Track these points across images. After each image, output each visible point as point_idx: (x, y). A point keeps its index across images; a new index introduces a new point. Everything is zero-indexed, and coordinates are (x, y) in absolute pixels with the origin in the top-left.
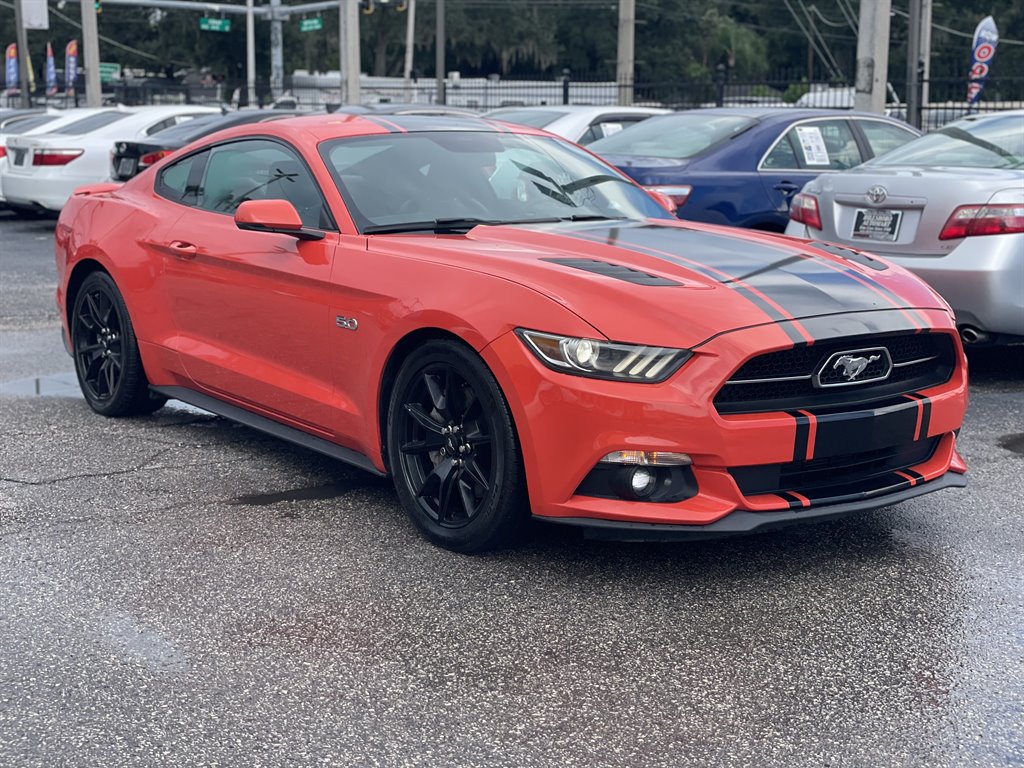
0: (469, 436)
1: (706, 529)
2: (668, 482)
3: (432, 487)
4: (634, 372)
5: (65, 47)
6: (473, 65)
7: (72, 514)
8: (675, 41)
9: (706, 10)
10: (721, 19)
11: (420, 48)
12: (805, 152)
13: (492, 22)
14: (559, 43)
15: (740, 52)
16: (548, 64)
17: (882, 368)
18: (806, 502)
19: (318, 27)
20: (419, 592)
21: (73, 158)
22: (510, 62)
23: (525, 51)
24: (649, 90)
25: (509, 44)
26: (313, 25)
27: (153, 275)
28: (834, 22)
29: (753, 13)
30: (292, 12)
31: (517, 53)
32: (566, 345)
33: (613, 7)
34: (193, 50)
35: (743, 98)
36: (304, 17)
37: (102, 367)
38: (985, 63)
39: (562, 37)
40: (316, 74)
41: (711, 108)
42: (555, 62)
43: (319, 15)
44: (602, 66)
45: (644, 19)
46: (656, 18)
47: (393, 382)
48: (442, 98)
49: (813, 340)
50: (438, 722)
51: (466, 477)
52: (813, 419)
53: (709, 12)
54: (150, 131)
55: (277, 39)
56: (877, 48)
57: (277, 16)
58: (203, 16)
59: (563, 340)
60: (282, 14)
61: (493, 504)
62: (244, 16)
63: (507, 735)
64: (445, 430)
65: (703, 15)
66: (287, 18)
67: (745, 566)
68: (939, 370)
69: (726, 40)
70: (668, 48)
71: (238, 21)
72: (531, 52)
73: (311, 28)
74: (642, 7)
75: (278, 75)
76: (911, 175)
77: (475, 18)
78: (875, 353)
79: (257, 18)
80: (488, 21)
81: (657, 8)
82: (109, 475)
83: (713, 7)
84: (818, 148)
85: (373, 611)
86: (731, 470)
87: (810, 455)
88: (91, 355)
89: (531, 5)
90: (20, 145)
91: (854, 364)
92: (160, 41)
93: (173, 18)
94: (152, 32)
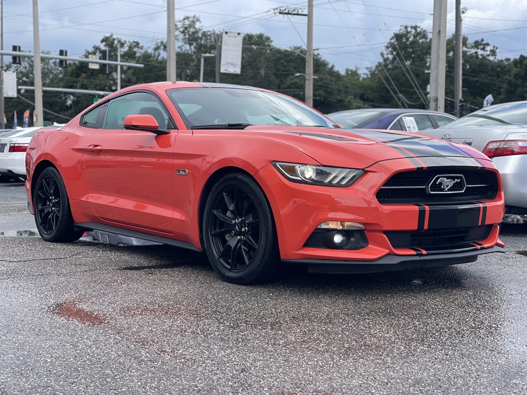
0: (247, 222)
1: (373, 263)
2: (352, 239)
3: (227, 253)
4: (335, 182)
5: (23, 114)
7: (36, 272)
10: (355, 101)
12: (407, 129)
17: (461, 187)
18: (424, 252)
20: (222, 297)
27: (80, 171)
28: (412, 102)
32: (298, 168)
33: (302, 93)
37: (50, 217)
45: (317, 97)
46: (323, 100)
47: (206, 200)
49: (426, 166)
50: (238, 340)
51: (245, 243)
52: (427, 208)
53: (349, 97)
58: (95, 97)
59: (297, 167)
61: (260, 255)
63: (275, 344)
64: (234, 222)
65: (346, 98)
67: (392, 290)
68: (489, 193)
78: (458, 178)
82: (54, 259)
83: (351, 95)
84: (414, 128)
85: (199, 304)
86: (386, 232)
87: (426, 227)
88: (44, 212)
90: (2, 142)
91: (447, 183)
92: (73, 110)
93: (79, 99)
94: (69, 107)
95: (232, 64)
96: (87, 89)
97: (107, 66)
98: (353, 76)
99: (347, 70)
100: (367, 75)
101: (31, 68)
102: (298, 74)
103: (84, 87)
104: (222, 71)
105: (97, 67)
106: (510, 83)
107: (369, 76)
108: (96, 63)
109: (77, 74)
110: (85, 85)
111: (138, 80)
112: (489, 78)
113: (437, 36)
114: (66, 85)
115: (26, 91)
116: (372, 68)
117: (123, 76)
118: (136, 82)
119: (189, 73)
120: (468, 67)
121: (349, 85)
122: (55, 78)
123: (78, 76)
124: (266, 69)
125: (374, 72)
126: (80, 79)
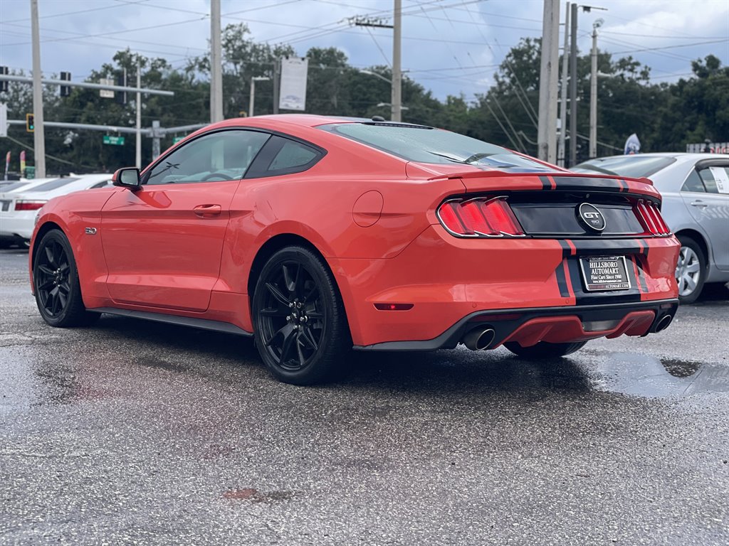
21: (41, 205)
30: (168, 132)
34: (97, 158)
36: (176, 135)
55: (156, 150)
56: (550, 137)
57: (157, 135)
58: (105, 134)
60: (160, 134)
62: (134, 135)
66: (164, 136)
71: (130, 138)
79: (143, 136)
90: (6, 198)
92: (75, 152)
93: (84, 137)
94: (67, 147)
95: (294, 98)
96: (94, 123)
97: (125, 95)
98: (457, 107)
99: (449, 97)
100: (477, 104)
102: (382, 104)
103: (90, 120)
104: (282, 106)
105: (111, 95)
106: (665, 117)
107: (479, 106)
108: (110, 90)
109: (81, 102)
110: (92, 118)
111: (164, 111)
112: (639, 109)
113: (547, 70)
114: (66, 117)
115: (12, 126)
116: (482, 95)
117: (144, 106)
118: (162, 115)
119: (234, 102)
120: (611, 95)
121: (451, 118)
122: (49, 108)
123: (83, 105)
124: (339, 97)
125: (486, 100)
126: (85, 110)
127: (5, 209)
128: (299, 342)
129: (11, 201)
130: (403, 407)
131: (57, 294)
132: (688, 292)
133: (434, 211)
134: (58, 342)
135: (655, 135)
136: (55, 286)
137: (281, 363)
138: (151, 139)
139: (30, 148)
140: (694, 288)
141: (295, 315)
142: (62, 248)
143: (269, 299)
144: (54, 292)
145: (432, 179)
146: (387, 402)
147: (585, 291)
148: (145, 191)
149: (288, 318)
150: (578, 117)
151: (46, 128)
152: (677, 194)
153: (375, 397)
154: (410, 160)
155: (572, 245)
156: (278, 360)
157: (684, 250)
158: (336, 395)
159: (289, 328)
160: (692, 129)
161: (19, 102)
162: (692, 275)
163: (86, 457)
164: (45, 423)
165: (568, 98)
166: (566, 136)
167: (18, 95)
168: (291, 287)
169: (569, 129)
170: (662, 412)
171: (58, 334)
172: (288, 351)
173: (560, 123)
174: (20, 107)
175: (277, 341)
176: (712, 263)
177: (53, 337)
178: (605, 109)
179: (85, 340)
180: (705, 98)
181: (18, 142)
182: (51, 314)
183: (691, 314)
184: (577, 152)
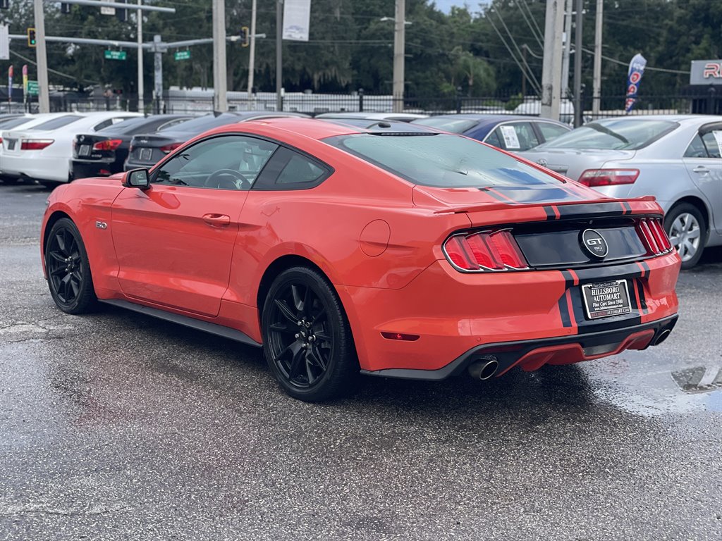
6: (294, 83)
8: (432, 68)
9: (454, 47)
10: (464, 53)
11: (257, 72)
12: (506, 141)
13: (307, 54)
14: (353, 69)
15: (477, 75)
16: (346, 82)
19: (187, 57)
21: (46, 145)
22: (319, 81)
23: (329, 74)
24: (414, 103)
25: (318, 69)
26: (184, 56)
29: (485, 49)
30: (169, 47)
31: (324, 75)
33: (390, 45)
34: (99, 72)
35: (477, 107)
36: (178, 50)
38: (636, 85)
39: (355, 65)
40: (185, 89)
41: (454, 114)
42: (350, 82)
43: (188, 49)
44: (382, 85)
45: (411, 54)
46: (419, 52)
48: (280, 107)
53: (456, 48)
54: (97, 128)
55: (158, 65)
56: (554, 78)
57: (158, 50)
58: (107, 49)
60: (162, 48)
62: (136, 50)
65: (451, 50)
66: (165, 51)
69: (467, 68)
70: (428, 73)
71: (132, 53)
72: (333, 75)
73: (182, 58)
74: (410, 45)
75: (159, 90)
76: (575, 154)
77: (295, 52)
79: (144, 50)
80: (304, 54)
81: (421, 46)
83: (458, 45)
84: (513, 139)
89: (333, 43)
90: (12, 137)
92: (76, 67)
93: (85, 51)
94: (69, 60)
95: (298, 28)
96: (96, 37)
97: (126, 11)
98: (461, 18)
99: (453, 8)
100: (481, 14)
101: (15, 5)
102: (385, 19)
103: (92, 35)
104: (285, 37)
105: (112, 12)
106: (671, 30)
107: (484, 16)
108: (111, 7)
109: (82, 16)
110: (93, 32)
111: (165, 25)
112: (644, 21)
113: (553, 9)
114: (67, 31)
115: (13, 40)
116: (487, 5)
117: (146, 19)
118: (164, 28)
119: (235, 14)
120: (617, 6)
121: (455, 30)
122: (50, 20)
123: (83, 19)
124: (342, 10)
125: (490, 10)
126: (86, 23)
127: (11, 147)
128: (307, 361)
129: (17, 140)
130: (409, 434)
131: (69, 282)
132: (688, 257)
133: (440, 247)
134: (72, 335)
135: (660, 48)
136: (67, 273)
137: (290, 379)
138: (153, 54)
139: (32, 62)
140: (693, 253)
141: (303, 334)
142: (73, 237)
143: (277, 316)
144: (66, 279)
145: (438, 213)
146: (394, 426)
147: (587, 319)
148: (154, 190)
149: (297, 335)
150: (583, 29)
151: (48, 42)
152: (680, 161)
153: (381, 418)
154: (416, 183)
155: (574, 275)
156: (288, 376)
157: (685, 216)
158: (344, 416)
159: (298, 345)
160: (697, 43)
161: (20, 14)
162: (692, 240)
163: (106, 515)
164: (65, 463)
165: (574, 10)
166: (571, 50)
167: (18, 6)
168: (299, 306)
169: (574, 43)
170: (659, 439)
171: (71, 323)
172: (297, 367)
173: (565, 37)
174: (21, 18)
175: (286, 356)
176: (712, 228)
177: (67, 328)
178: (611, 21)
179: (98, 332)
180: (711, 11)
181: (19, 56)
182: (64, 300)
183: (690, 286)
184: (581, 91)
